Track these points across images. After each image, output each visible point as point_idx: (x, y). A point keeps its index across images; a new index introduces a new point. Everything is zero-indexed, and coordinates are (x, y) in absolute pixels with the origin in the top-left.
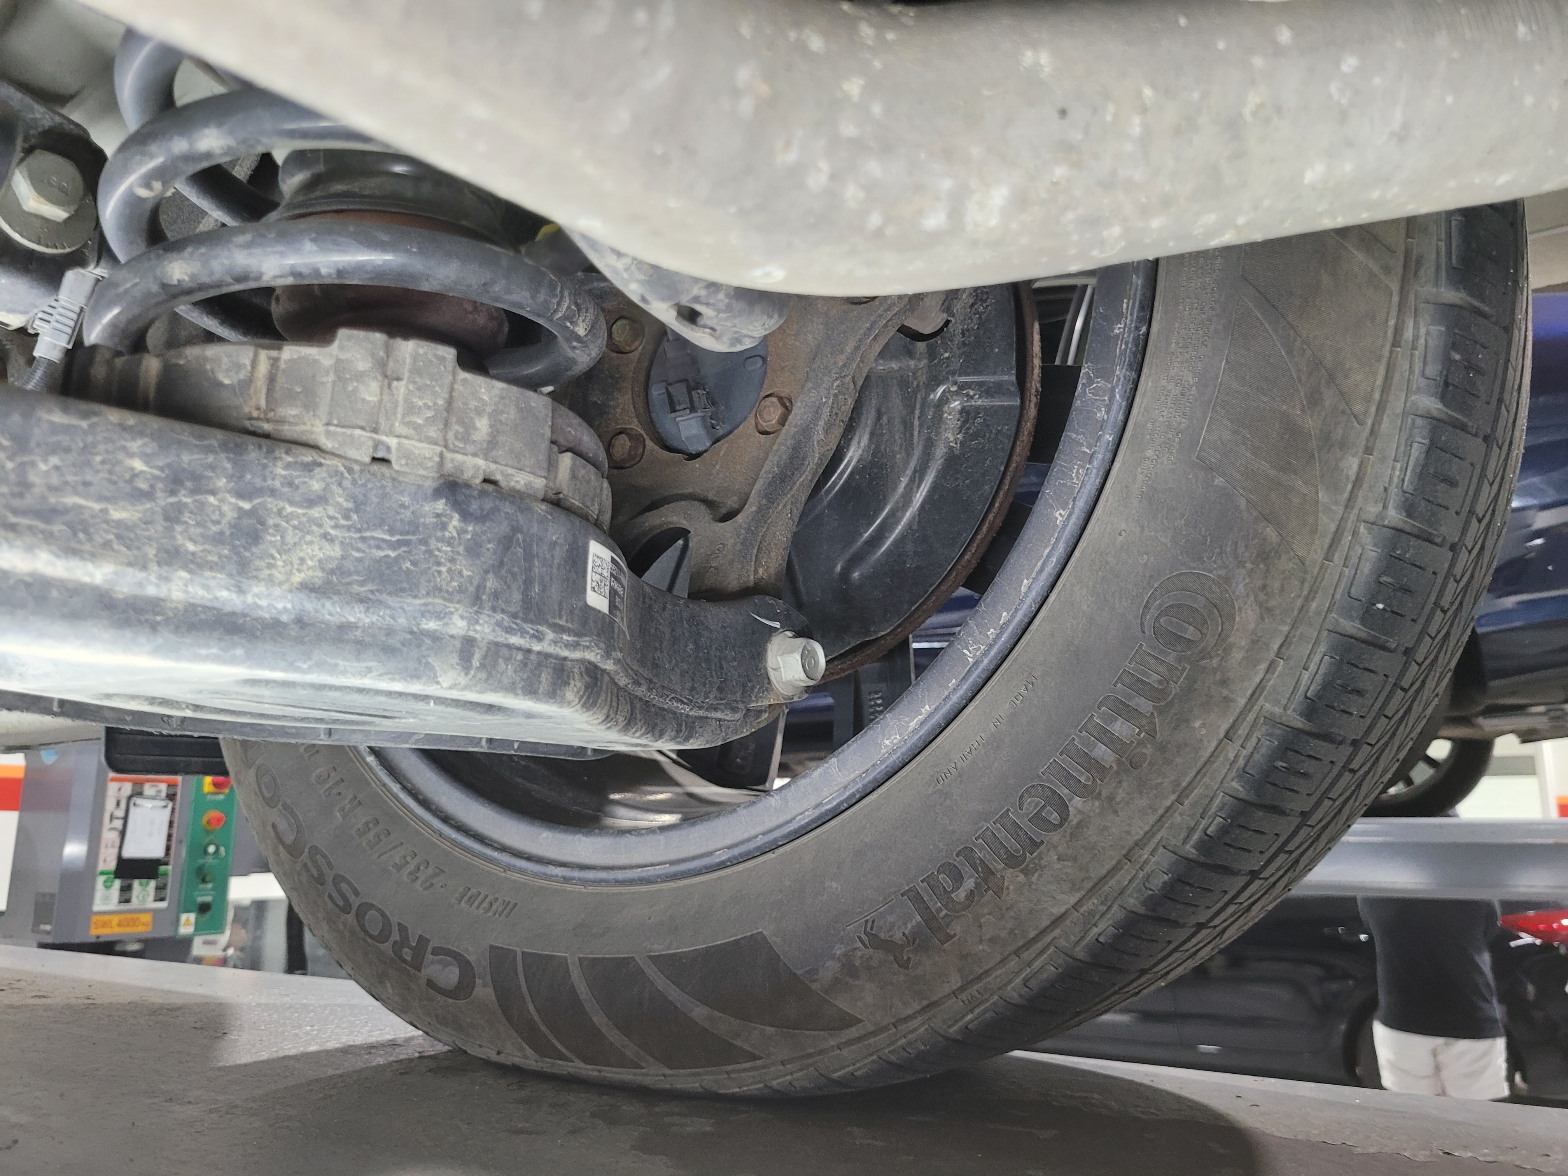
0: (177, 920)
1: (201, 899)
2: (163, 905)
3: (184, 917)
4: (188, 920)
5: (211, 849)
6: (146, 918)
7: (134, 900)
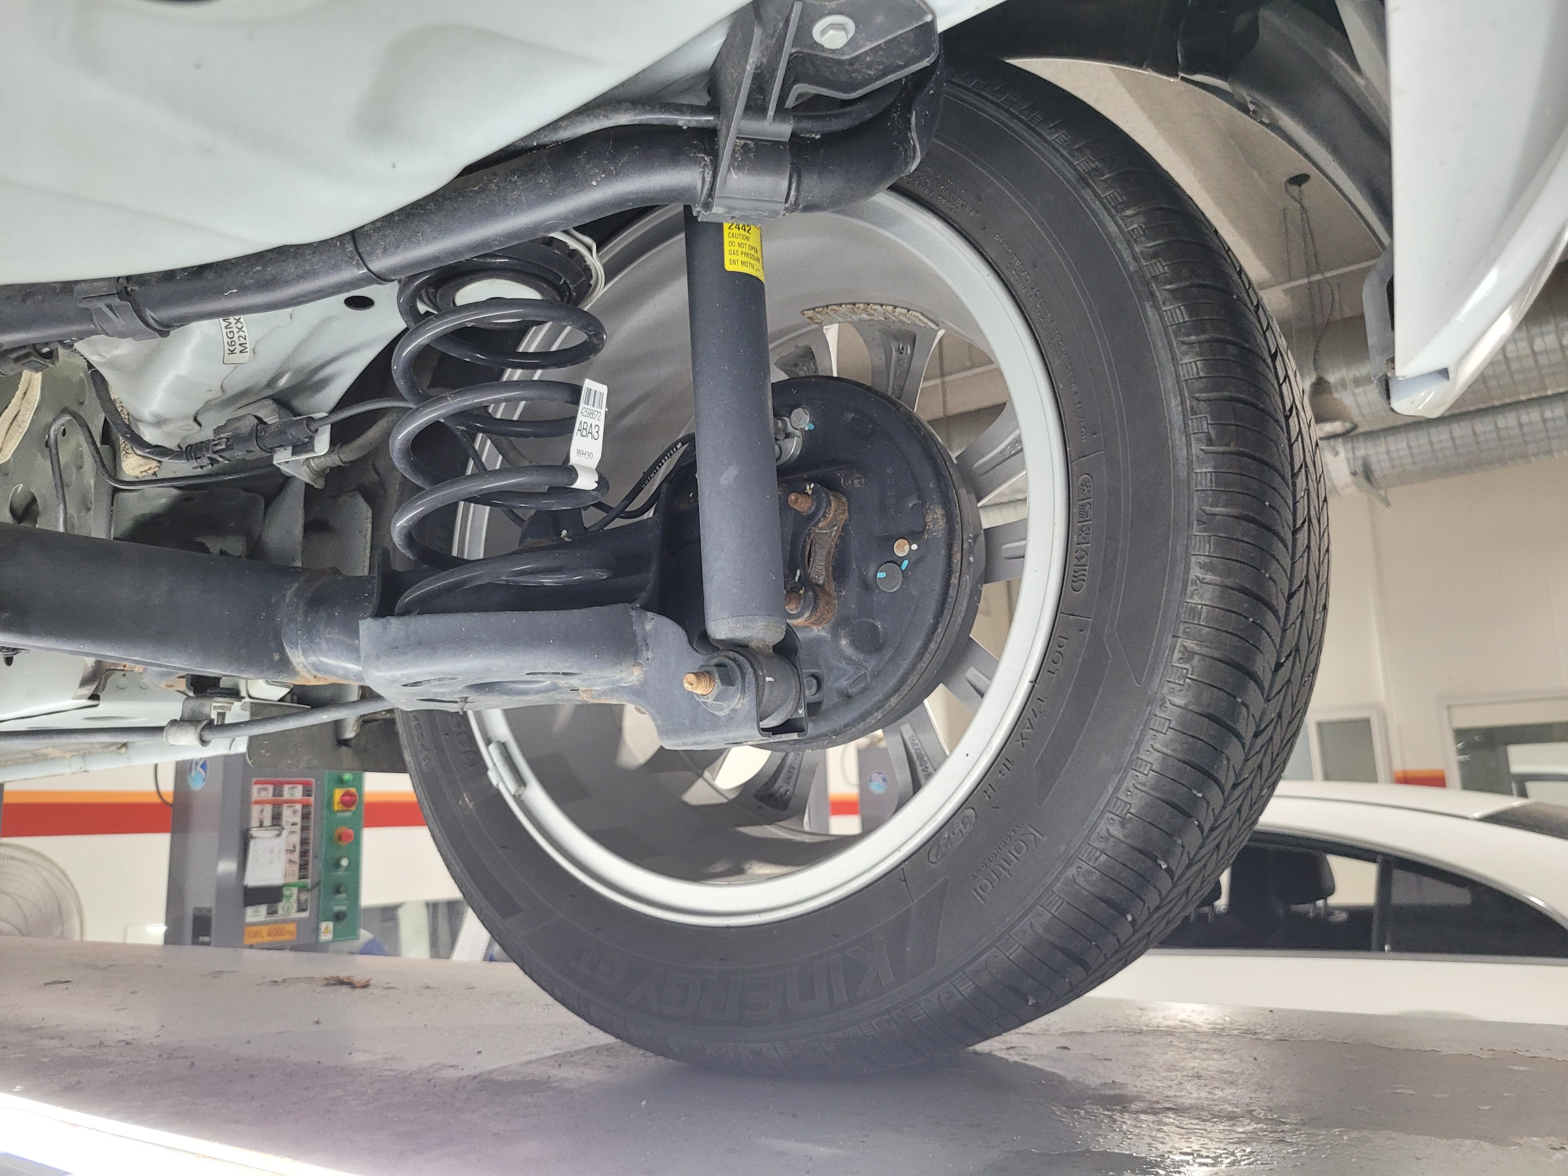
0: (317, 931)
1: (337, 909)
2: (305, 915)
3: (323, 925)
4: (327, 928)
5: (344, 862)
6: (291, 927)
7: (280, 911)
